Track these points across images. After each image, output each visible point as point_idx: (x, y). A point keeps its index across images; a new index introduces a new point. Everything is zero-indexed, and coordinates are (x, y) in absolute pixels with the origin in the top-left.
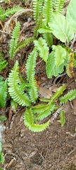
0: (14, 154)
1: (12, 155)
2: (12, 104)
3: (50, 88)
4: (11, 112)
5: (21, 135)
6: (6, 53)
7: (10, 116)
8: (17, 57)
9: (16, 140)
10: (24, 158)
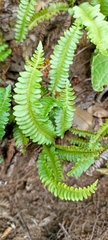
0: (12, 219)
1: (8, 220)
2: (17, 135)
3: (90, 109)
4: (11, 149)
5: (28, 188)
6: (8, 32)
7: (10, 155)
8: (28, 42)
9: (18, 195)
10: (30, 227)
